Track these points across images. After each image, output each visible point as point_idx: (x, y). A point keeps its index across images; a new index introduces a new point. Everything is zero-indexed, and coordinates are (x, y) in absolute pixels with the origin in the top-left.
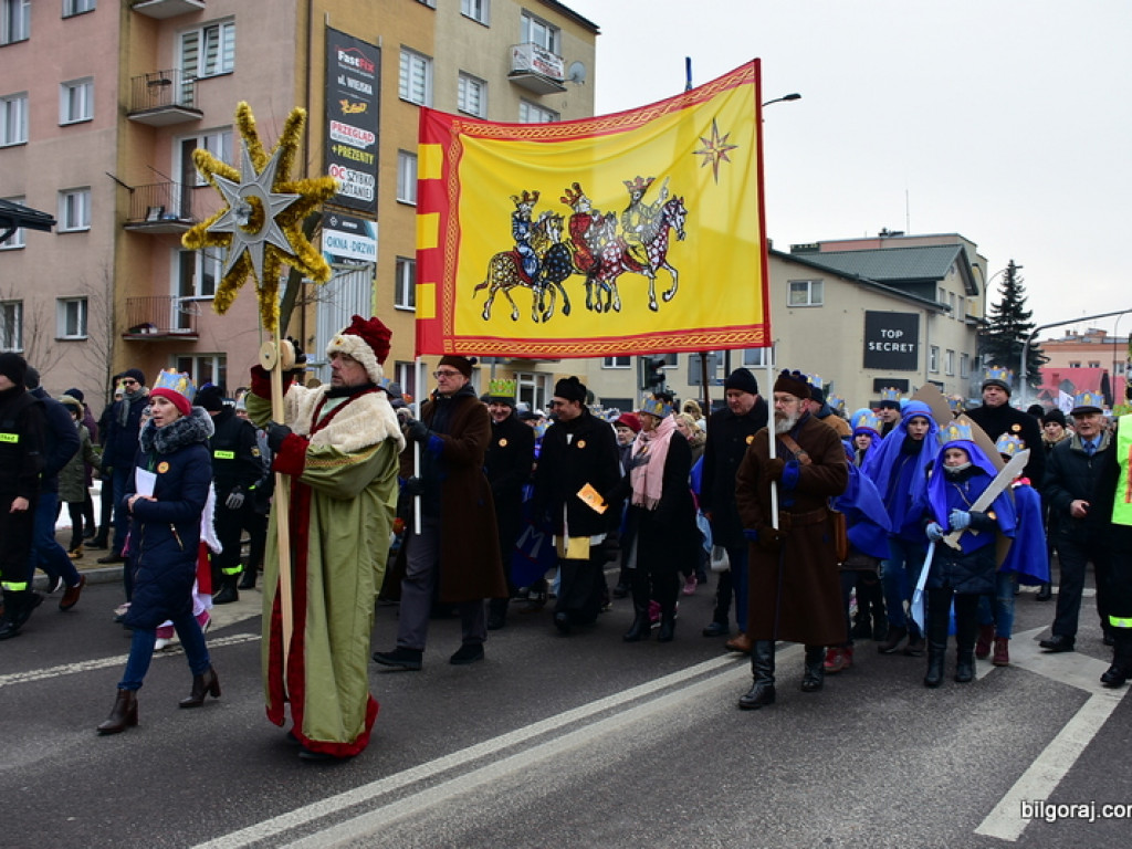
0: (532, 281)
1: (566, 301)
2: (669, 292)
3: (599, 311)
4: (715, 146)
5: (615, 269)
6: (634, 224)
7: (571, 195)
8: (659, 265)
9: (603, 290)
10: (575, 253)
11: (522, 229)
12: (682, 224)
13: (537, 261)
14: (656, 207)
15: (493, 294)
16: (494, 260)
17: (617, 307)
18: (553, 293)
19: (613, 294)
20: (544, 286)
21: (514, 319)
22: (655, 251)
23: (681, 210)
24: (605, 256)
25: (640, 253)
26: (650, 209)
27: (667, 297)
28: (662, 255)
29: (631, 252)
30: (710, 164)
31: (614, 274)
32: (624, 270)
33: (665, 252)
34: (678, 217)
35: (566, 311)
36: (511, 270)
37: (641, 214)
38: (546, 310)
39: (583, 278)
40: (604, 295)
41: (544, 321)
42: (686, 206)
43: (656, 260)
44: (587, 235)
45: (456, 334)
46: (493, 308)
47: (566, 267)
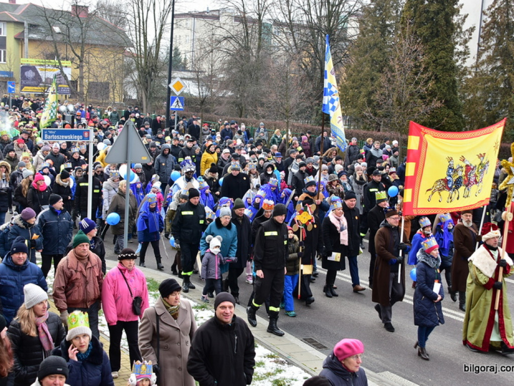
0: (450, 189)
1: (458, 195)
3: (465, 198)
5: (472, 183)
7: (462, 159)
10: (464, 179)
11: (450, 171)
13: (452, 182)
15: (433, 193)
16: (437, 182)
20: (453, 191)
21: (440, 202)
25: (478, 178)
35: (458, 199)
36: (443, 185)
38: (452, 198)
39: (464, 187)
40: (468, 192)
41: (451, 202)
44: (468, 174)
46: (433, 197)
47: (460, 184)
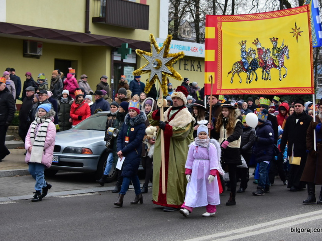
0: (247, 70)
1: (257, 77)
2: (285, 75)
3: (265, 80)
4: (296, 31)
5: (270, 67)
6: (275, 53)
7: (256, 42)
8: (282, 66)
9: (267, 73)
10: (259, 61)
11: (244, 54)
12: (288, 54)
13: (248, 64)
14: (280, 48)
16: (235, 64)
17: (270, 79)
18: (253, 74)
19: (269, 74)
20: (250, 72)
21: (241, 83)
22: (281, 62)
23: (288, 50)
24: (268, 62)
25: (277, 62)
26: (279, 49)
27: (284, 77)
28: (283, 63)
29: (275, 62)
30: (295, 36)
31: (270, 68)
32: (272, 67)
33: (283, 62)
34: (287, 52)
35: (256, 80)
36: (240, 67)
37: (277, 50)
38: (251, 79)
39: (261, 70)
40: (267, 74)
41: (249, 83)
42: (289, 48)
43: (281, 65)
44: (263, 56)
45: (222, 88)
47: (256, 66)
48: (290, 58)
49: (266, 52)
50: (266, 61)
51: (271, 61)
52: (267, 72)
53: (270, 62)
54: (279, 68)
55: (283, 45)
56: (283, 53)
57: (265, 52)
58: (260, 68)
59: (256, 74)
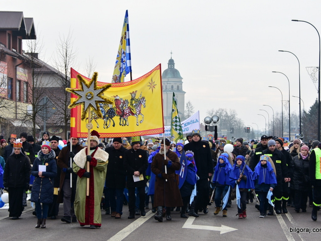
0: (104, 118)
1: (114, 123)
2: (141, 121)
3: (123, 126)
4: (152, 84)
5: (128, 115)
6: (133, 103)
8: (139, 114)
10: (116, 110)
11: (101, 104)
12: (145, 104)
13: (105, 112)
14: (139, 99)
16: (92, 112)
17: (128, 125)
18: (110, 121)
19: (127, 121)
20: (107, 119)
21: (98, 128)
22: (138, 110)
23: (144, 100)
24: (125, 111)
25: (134, 110)
26: (137, 100)
28: (140, 111)
29: (132, 110)
30: (151, 89)
32: (130, 115)
33: (140, 110)
34: (144, 102)
35: (114, 126)
37: (135, 101)
38: (108, 125)
39: (119, 117)
40: (124, 121)
41: (107, 128)
42: (146, 99)
43: (138, 112)
44: (120, 106)
45: (81, 132)
47: (113, 114)
48: (146, 107)
49: (124, 103)
50: (124, 110)
51: (129, 110)
52: (124, 119)
53: (127, 111)
54: (137, 116)
55: (141, 97)
56: (141, 103)
57: (122, 103)
58: (117, 116)
59: (113, 121)
